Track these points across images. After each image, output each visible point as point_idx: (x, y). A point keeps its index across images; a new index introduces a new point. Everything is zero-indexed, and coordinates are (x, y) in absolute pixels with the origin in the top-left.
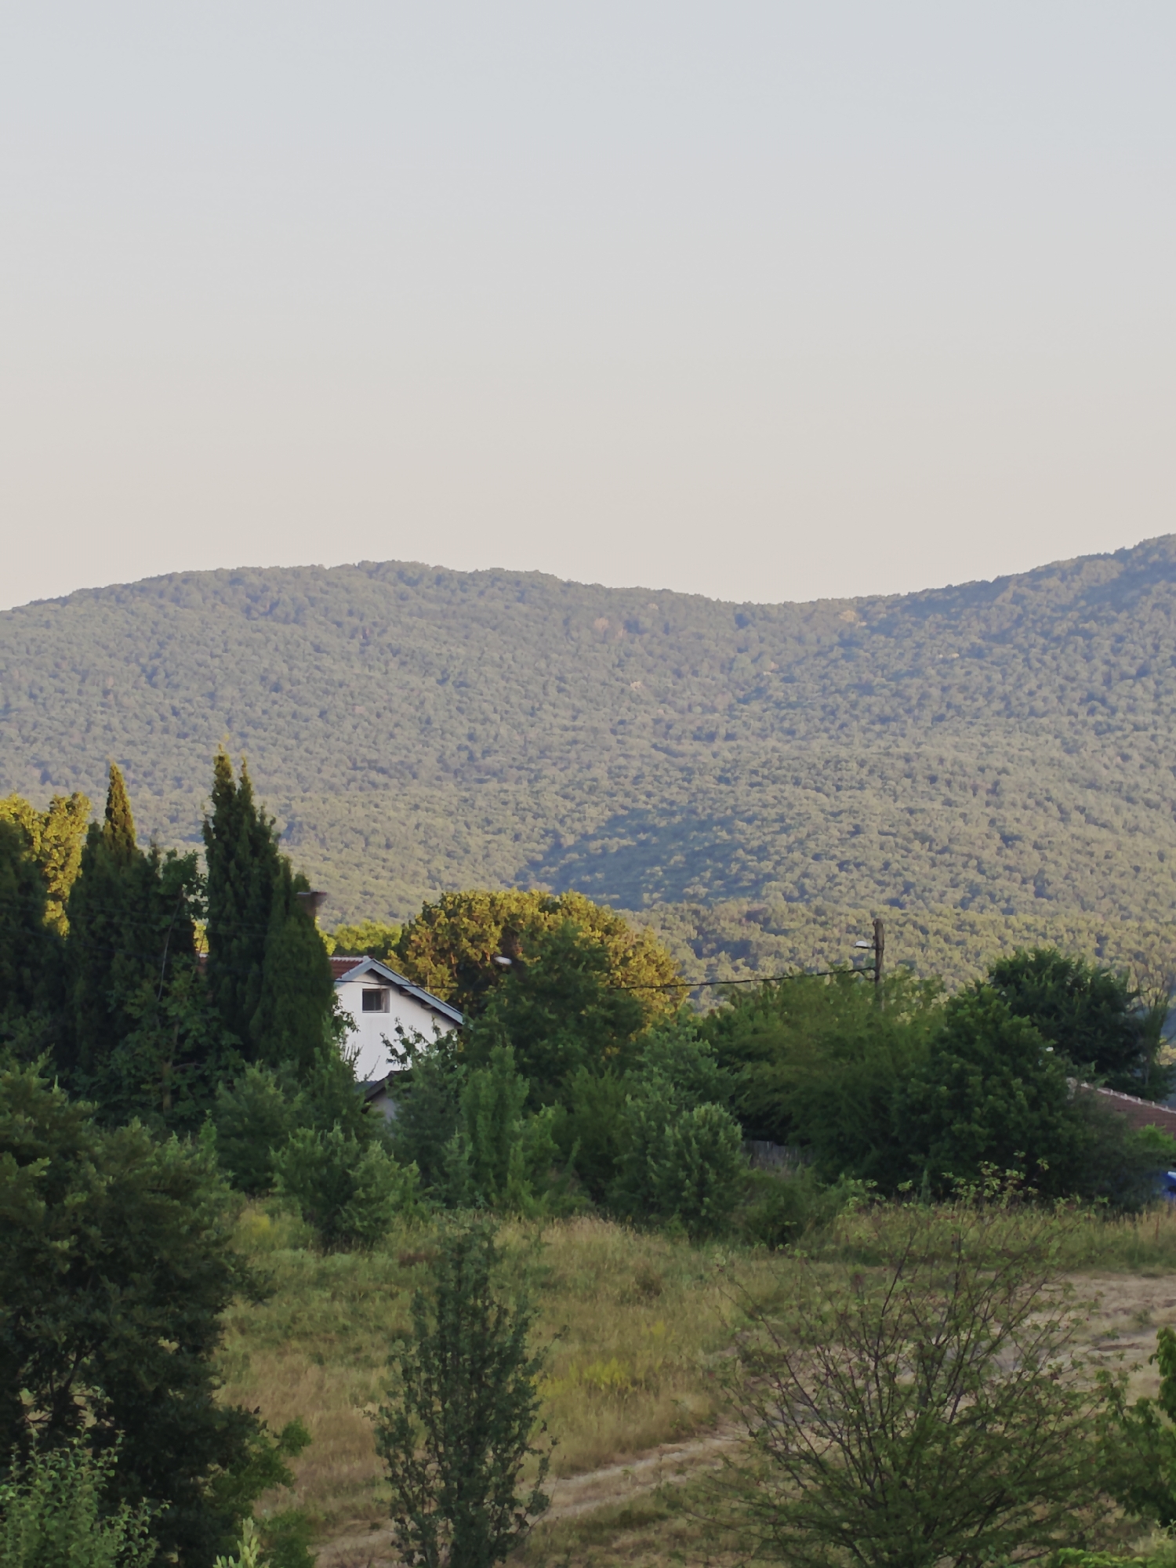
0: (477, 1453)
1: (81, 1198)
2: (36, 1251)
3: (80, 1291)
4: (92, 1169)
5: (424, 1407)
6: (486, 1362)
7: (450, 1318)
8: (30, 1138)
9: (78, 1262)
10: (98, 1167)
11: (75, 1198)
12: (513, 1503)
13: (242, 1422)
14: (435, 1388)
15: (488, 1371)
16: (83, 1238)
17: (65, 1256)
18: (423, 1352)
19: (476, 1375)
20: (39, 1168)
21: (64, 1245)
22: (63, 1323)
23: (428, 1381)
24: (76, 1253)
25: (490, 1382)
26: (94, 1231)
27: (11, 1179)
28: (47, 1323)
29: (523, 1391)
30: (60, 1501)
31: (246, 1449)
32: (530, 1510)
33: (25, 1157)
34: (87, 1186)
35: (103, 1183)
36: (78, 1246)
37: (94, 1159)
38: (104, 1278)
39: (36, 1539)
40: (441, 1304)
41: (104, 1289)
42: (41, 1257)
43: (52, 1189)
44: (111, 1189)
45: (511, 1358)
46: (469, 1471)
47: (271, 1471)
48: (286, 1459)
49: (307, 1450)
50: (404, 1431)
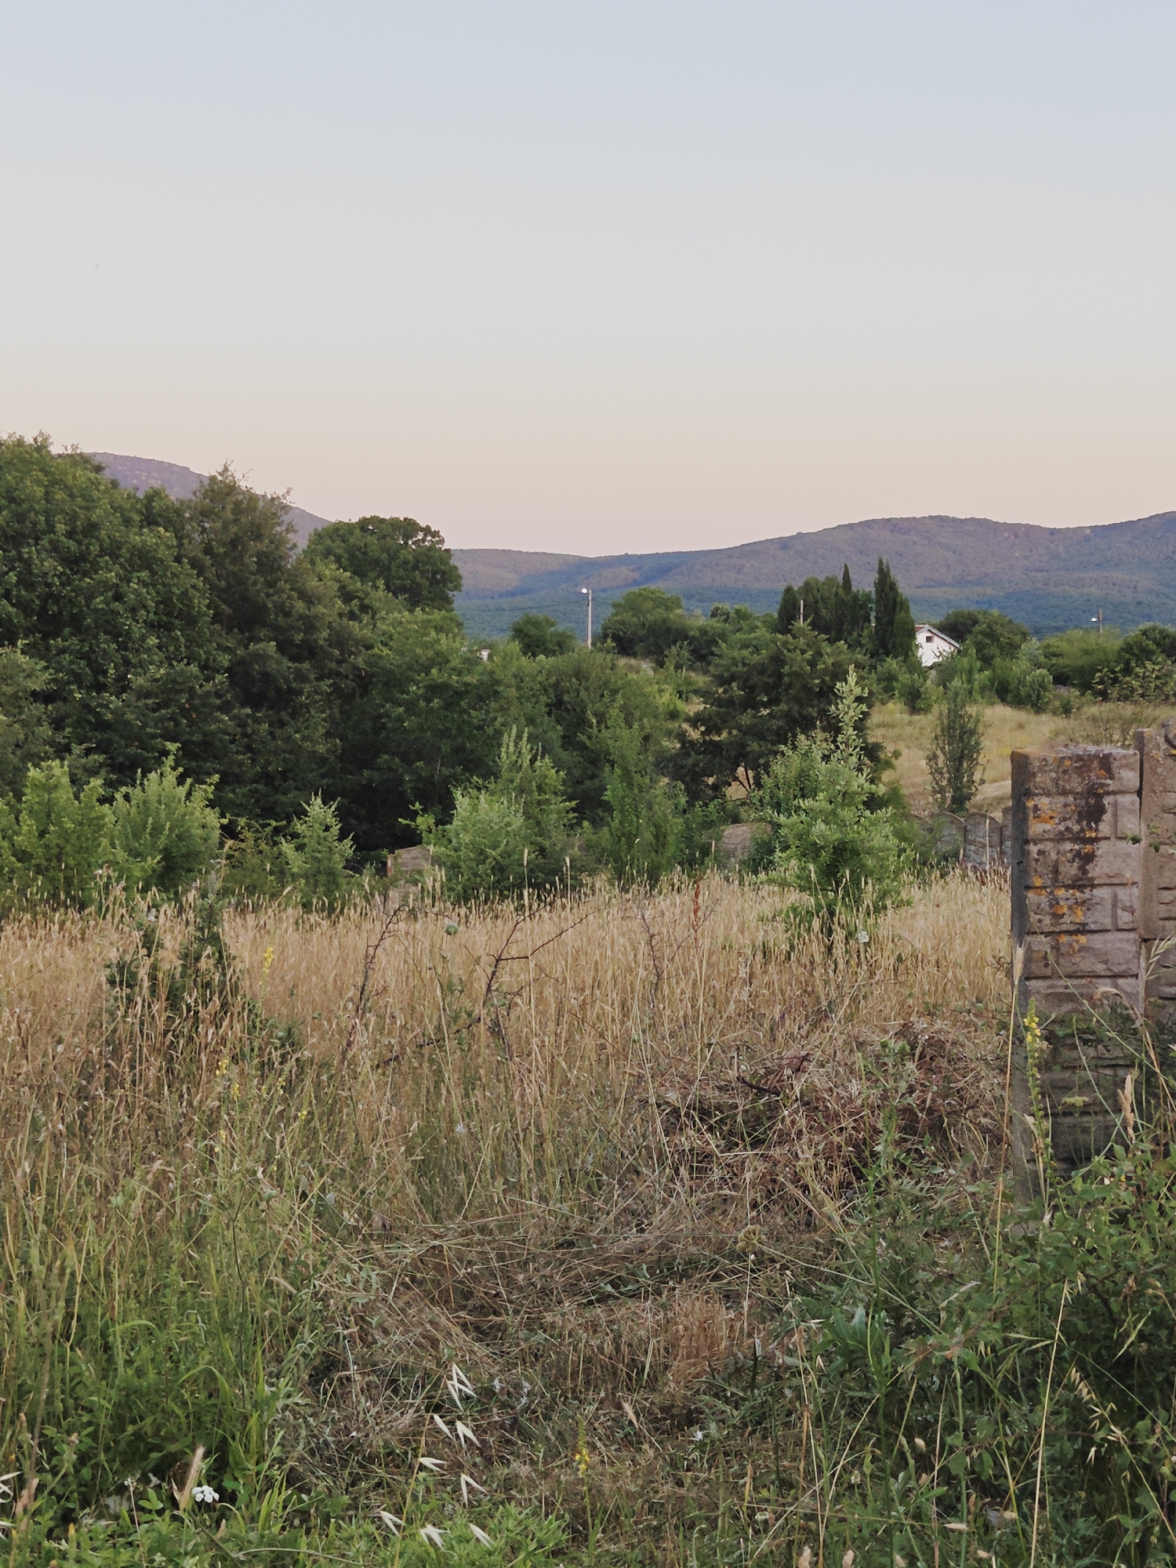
0: (961, 764)
1: (822, 666)
2: (806, 684)
3: (822, 700)
4: (826, 657)
5: (943, 749)
6: (965, 733)
7: (952, 718)
8: (804, 647)
9: (821, 689)
10: (829, 657)
11: (820, 666)
12: (973, 782)
13: (878, 747)
14: (946, 742)
15: (965, 737)
16: (823, 681)
17: (817, 686)
18: (942, 731)
19: (961, 738)
20: (809, 655)
21: (817, 682)
22: (816, 710)
23: (944, 740)
24: (821, 686)
25: (966, 741)
26: (827, 678)
27: (799, 658)
28: (810, 710)
29: (978, 743)
30: (808, 757)
31: (879, 756)
32: (979, 785)
33: (803, 652)
34: (824, 663)
35: (830, 661)
36: (821, 684)
37: (827, 654)
38: (831, 696)
39: (799, 770)
42: (809, 686)
43: (813, 664)
44: (833, 664)
45: (973, 732)
46: (958, 771)
47: (888, 764)
48: (894, 761)
49: (901, 758)
50: (935, 757)
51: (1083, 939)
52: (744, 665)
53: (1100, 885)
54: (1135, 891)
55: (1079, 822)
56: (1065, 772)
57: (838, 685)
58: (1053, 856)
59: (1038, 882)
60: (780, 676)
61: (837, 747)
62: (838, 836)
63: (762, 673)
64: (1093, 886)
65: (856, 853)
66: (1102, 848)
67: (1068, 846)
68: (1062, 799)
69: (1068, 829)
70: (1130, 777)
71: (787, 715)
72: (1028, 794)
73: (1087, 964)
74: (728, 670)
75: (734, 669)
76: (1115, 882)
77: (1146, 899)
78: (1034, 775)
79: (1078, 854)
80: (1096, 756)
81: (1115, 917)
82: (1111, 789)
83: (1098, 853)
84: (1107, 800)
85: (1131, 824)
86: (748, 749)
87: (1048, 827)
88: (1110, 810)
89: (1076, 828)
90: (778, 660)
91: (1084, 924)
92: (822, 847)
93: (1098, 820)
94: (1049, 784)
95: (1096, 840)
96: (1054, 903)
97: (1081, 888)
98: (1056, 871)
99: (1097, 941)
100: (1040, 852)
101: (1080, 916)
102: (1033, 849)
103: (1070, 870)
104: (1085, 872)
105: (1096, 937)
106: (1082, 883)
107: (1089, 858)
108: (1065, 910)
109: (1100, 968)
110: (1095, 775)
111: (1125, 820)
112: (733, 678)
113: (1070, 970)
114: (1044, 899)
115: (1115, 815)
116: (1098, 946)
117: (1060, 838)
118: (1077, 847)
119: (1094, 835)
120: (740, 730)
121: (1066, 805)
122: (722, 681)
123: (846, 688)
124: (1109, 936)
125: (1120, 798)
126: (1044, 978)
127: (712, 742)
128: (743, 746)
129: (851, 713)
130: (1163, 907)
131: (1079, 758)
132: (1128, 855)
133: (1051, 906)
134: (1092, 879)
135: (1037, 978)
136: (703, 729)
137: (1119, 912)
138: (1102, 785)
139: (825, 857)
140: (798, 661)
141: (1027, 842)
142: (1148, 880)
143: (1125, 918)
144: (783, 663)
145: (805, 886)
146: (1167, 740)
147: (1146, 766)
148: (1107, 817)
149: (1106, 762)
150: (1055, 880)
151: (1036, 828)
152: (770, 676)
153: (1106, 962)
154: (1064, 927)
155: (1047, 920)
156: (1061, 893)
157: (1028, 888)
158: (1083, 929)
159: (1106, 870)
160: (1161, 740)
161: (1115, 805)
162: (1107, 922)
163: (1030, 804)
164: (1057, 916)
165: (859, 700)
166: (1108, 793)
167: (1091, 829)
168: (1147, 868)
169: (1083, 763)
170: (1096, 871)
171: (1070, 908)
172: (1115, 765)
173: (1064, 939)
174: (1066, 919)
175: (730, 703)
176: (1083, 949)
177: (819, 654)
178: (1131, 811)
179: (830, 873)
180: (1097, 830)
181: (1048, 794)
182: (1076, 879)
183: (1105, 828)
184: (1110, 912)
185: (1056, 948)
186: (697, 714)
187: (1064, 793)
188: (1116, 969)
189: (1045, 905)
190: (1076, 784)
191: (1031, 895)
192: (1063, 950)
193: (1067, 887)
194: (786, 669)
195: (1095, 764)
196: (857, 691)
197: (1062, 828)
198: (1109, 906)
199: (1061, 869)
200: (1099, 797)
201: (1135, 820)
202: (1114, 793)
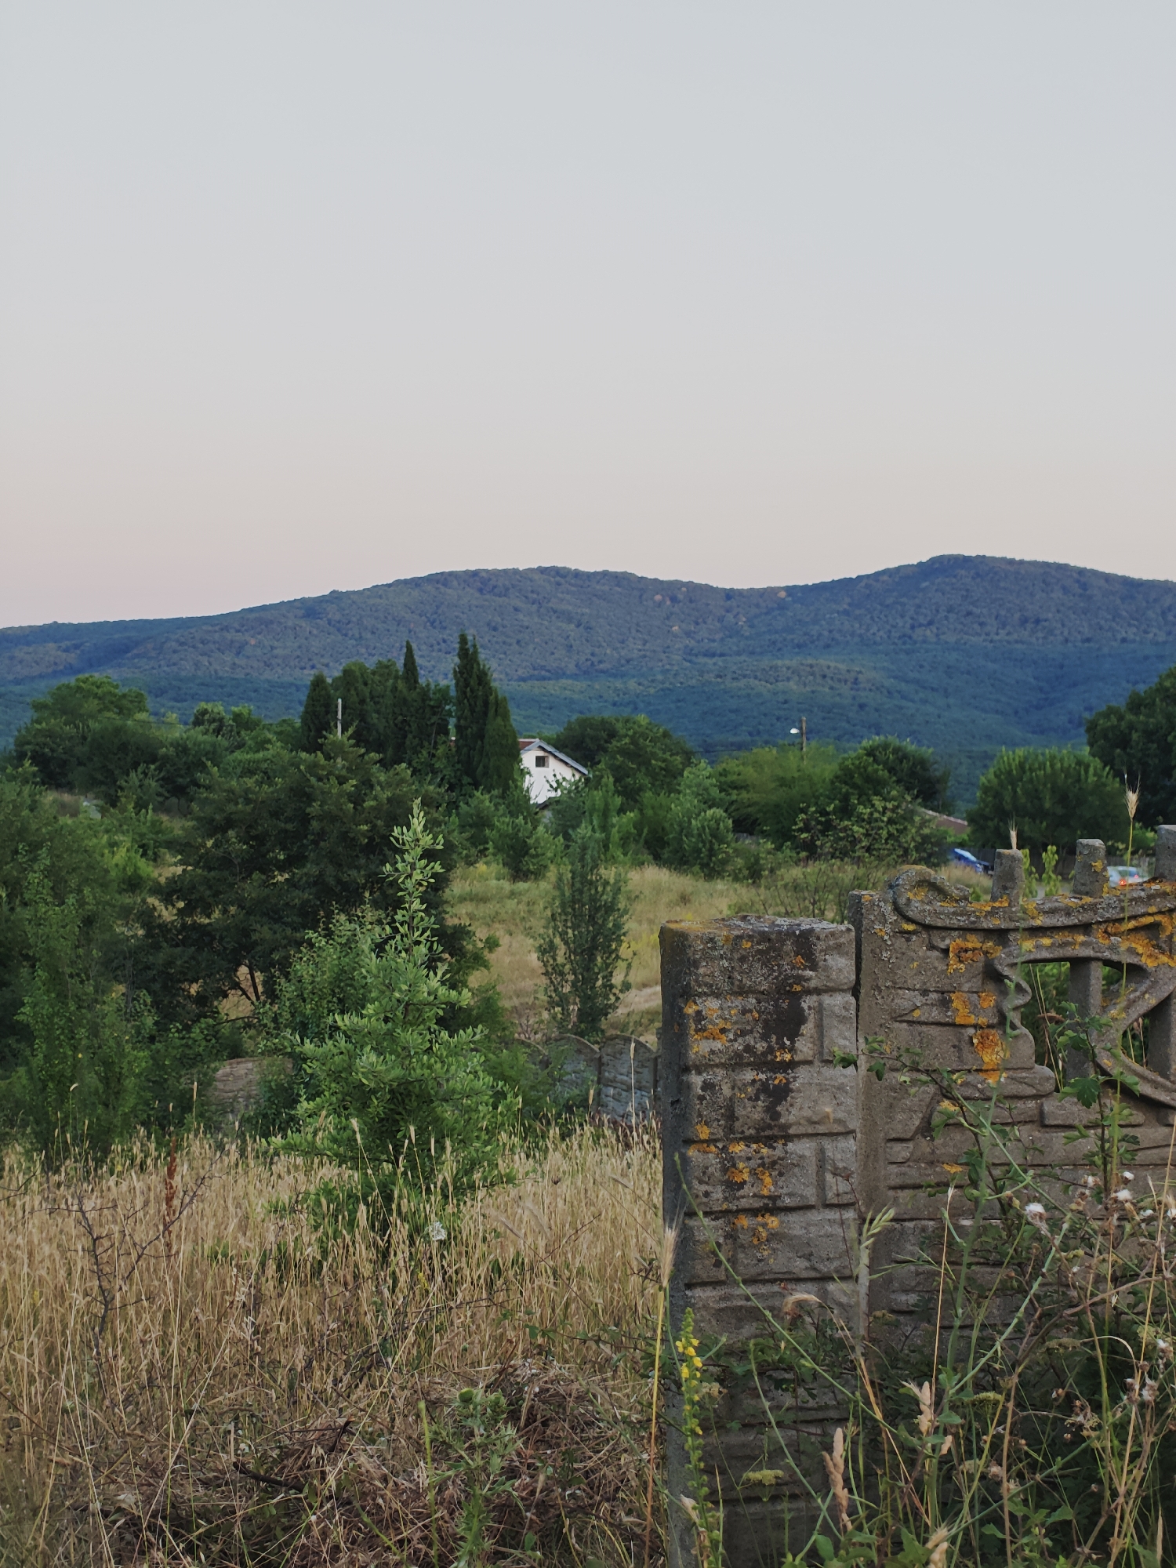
0: (592, 959)
1: (372, 803)
2: (347, 832)
3: (372, 856)
4: (379, 788)
5: (563, 936)
6: (597, 910)
7: (578, 885)
8: (344, 772)
9: (371, 839)
10: (382, 789)
11: (369, 803)
12: (612, 987)
13: (461, 932)
14: (569, 924)
15: (599, 915)
16: (374, 826)
17: (364, 834)
18: (563, 905)
19: (592, 918)
20: (350, 785)
21: (364, 828)
22: (362, 873)
23: (566, 920)
24: (370, 834)
25: (600, 922)
26: (380, 823)
27: (334, 791)
28: (353, 873)
29: (618, 926)
30: (350, 948)
31: (463, 947)
32: (621, 991)
33: (342, 781)
34: (375, 798)
35: (384, 795)
36: (371, 831)
37: (379, 783)
38: (385, 848)
39: (336, 970)
40: (573, 878)
41: (384, 855)
42: (351, 835)
43: (357, 799)
44: (389, 799)
45: (610, 908)
46: (588, 969)
47: (478, 961)
48: (486, 954)
49: (499, 949)
50: (552, 947)
51: (773, 1222)
52: (248, 801)
53: (799, 1136)
54: (850, 1144)
55: (765, 1037)
56: (743, 959)
57: (396, 831)
58: (726, 1091)
59: (704, 1133)
60: (306, 819)
61: (396, 930)
62: (398, 1072)
63: (275, 815)
64: (789, 1138)
65: (426, 1100)
66: (802, 1076)
67: (749, 1075)
68: (738, 1002)
69: (748, 1049)
70: (841, 966)
71: (318, 882)
72: (688, 994)
73: (779, 1261)
74: (222, 810)
75: (231, 808)
76: (822, 1132)
77: (869, 1156)
78: (696, 964)
79: (764, 1088)
80: (790, 933)
81: (821, 1186)
82: (813, 984)
83: (795, 1085)
84: (807, 1003)
85: (843, 1040)
86: (255, 937)
87: (718, 1045)
88: (811, 1019)
89: (761, 1046)
90: (302, 794)
91: (774, 1198)
92: (373, 1092)
93: (794, 1034)
94: (720, 978)
95: (792, 1065)
96: (729, 1164)
97: (769, 1141)
98: (731, 1116)
99: (796, 1225)
100: (707, 1086)
101: (768, 1186)
102: (697, 1080)
103: (752, 1113)
104: (776, 1116)
105: (793, 1218)
106: (772, 1132)
107: (779, 1094)
108: (746, 1176)
109: (800, 1266)
110: (787, 965)
111: (835, 1033)
112: (229, 823)
113: (753, 1271)
114: (712, 1159)
115: (820, 1026)
116: (798, 1231)
117: (736, 1063)
118: (763, 1077)
119: (787, 1057)
120: (241, 907)
121: (744, 1012)
122: (215, 828)
123: (408, 837)
124: (814, 1216)
125: (827, 1000)
126: (716, 1284)
127: (196, 927)
128: (246, 932)
129: (417, 876)
130: (894, 1169)
131: (764, 937)
132: (841, 1088)
133: (725, 1170)
134: (785, 1127)
135: (704, 1284)
136: (181, 904)
137: (829, 1177)
138: (800, 979)
139: (376, 1105)
140: (335, 793)
141: (686, 1070)
142: (870, 1126)
143: (836, 1186)
144: (309, 798)
145: (346, 1153)
146: (897, 909)
147: (866, 948)
148: (808, 1029)
149: (804, 943)
150: (730, 1129)
151: (700, 1047)
152: (288, 820)
153: (808, 1257)
154: (744, 1203)
155: (718, 1193)
156: (738, 1149)
157: (689, 1142)
158: (773, 1206)
159: (807, 1113)
160: (888, 909)
161: (820, 1009)
162: (810, 1194)
163: (690, 1010)
164: (734, 1187)
165: (429, 855)
166: (809, 992)
167: (783, 1047)
168: (868, 1108)
169: (769, 945)
170: (793, 1113)
171: (753, 1173)
172: (821, 945)
173: (745, 1222)
174: (747, 1190)
175: (226, 862)
176: (774, 1236)
177: (368, 784)
178: (843, 1020)
179: (385, 1131)
180: (792, 1050)
181: (717, 996)
182: (761, 1127)
183: (805, 1047)
184: (813, 1178)
185: (731, 1236)
186: (172, 881)
187: (742, 992)
188: (826, 1268)
189: (715, 1169)
190: (760, 978)
191: (692, 1152)
192: (744, 1238)
193: (748, 1140)
194: (315, 808)
195: (789, 946)
196: (427, 840)
197: (739, 1046)
198: (812, 1169)
199: (739, 1111)
200: (796, 997)
201: (850, 1034)
202: (818, 991)
